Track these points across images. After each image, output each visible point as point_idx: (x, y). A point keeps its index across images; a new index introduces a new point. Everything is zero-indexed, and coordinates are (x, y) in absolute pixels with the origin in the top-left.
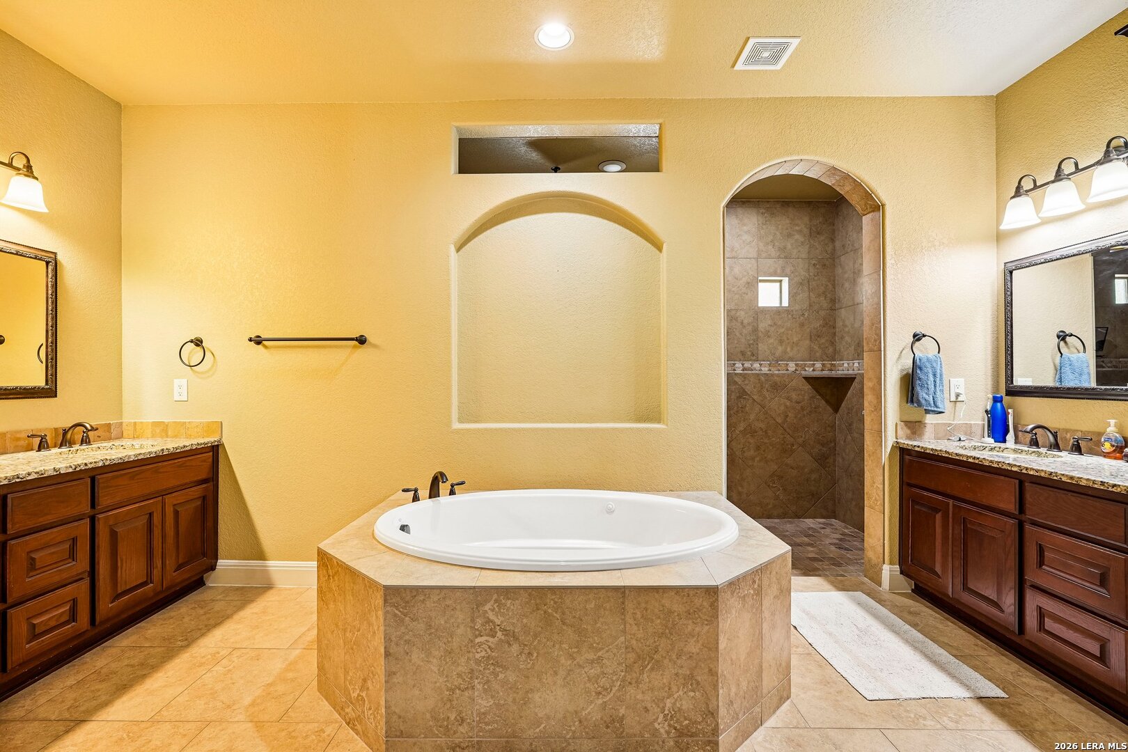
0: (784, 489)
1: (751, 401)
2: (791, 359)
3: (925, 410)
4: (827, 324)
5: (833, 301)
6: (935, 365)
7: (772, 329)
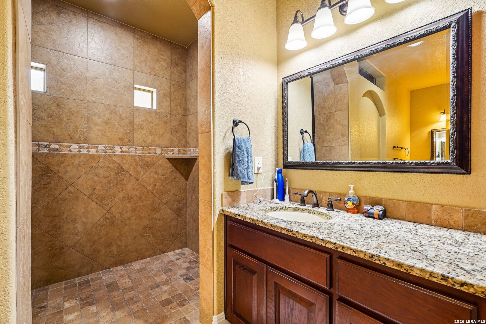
0: (153, 236)
1: (128, 176)
2: (158, 146)
3: (242, 182)
4: (181, 124)
5: (185, 110)
6: (248, 145)
7: (145, 123)
